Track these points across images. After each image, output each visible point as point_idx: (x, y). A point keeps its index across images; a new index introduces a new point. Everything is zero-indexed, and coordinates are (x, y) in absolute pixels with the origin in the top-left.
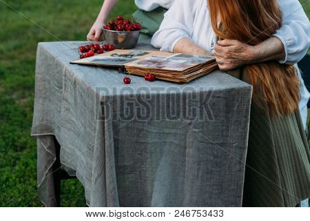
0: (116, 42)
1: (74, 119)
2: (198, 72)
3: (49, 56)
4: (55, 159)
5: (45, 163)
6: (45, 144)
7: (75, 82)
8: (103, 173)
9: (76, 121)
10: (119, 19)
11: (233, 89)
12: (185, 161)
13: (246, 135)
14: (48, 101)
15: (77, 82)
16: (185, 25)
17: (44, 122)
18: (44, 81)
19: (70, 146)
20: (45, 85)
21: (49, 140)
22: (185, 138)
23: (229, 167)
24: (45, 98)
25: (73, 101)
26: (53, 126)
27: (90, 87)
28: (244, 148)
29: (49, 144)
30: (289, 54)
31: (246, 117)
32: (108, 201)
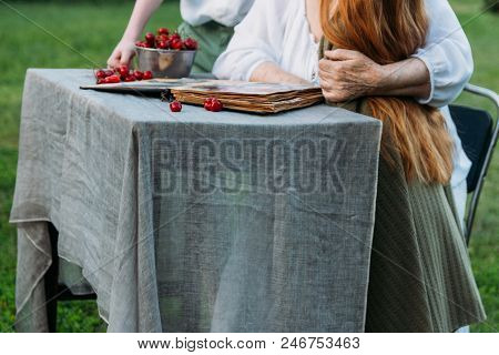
0: (156, 68)
1: (83, 178)
2: (292, 101)
3: (44, 84)
4: (50, 262)
5: (32, 271)
6: (34, 237)
7: (89, 113)
8: (133, 254)
9: (86, 181)
10: (160, 33)
11: (350, 124)
12: (272, 242)
13: (371, 204)
14: (40, 163)
15: (92, 111)
16: (269, 44)
17: (33, 200)
18: (35, 130)
19: (76, 226)
20: (36, 136)
21: (41, 231)
22: (273, 202)
23: (345, 256)
24: (35, 159)
25: (84, 147)
26: (47, 205)
27: (114, 114)
28: (368, 225)
29: (40, 237)
30: (437, 88)
31: (372, 172)
32: (140, 301)
